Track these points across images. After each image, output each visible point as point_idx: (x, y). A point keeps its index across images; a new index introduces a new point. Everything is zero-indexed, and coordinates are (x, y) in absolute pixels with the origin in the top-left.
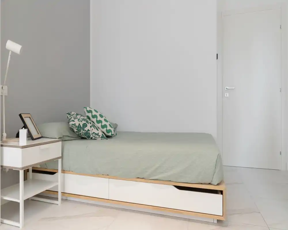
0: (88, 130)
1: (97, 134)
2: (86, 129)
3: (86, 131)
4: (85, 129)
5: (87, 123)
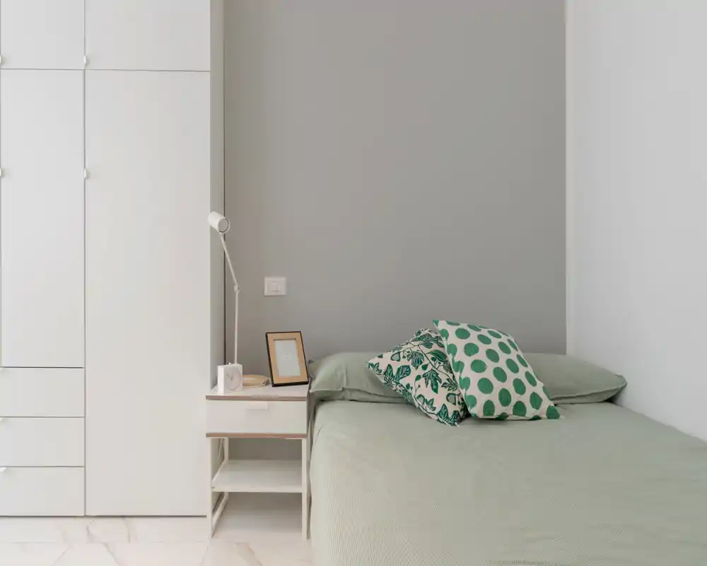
0: (408, 386)
1: (428, 403)
2: (404, 382)
3: (402, 385)
4: (401, 381)
5: (411, 367)
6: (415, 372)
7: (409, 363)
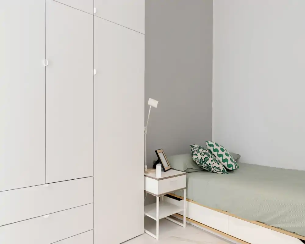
0: (210, 164)
1: (218, 168)
2: (208, 162)
3: (207, 164)
4: (206, 163)
5: (208, 157)
6: (210, 159)
7: (207, 156)
